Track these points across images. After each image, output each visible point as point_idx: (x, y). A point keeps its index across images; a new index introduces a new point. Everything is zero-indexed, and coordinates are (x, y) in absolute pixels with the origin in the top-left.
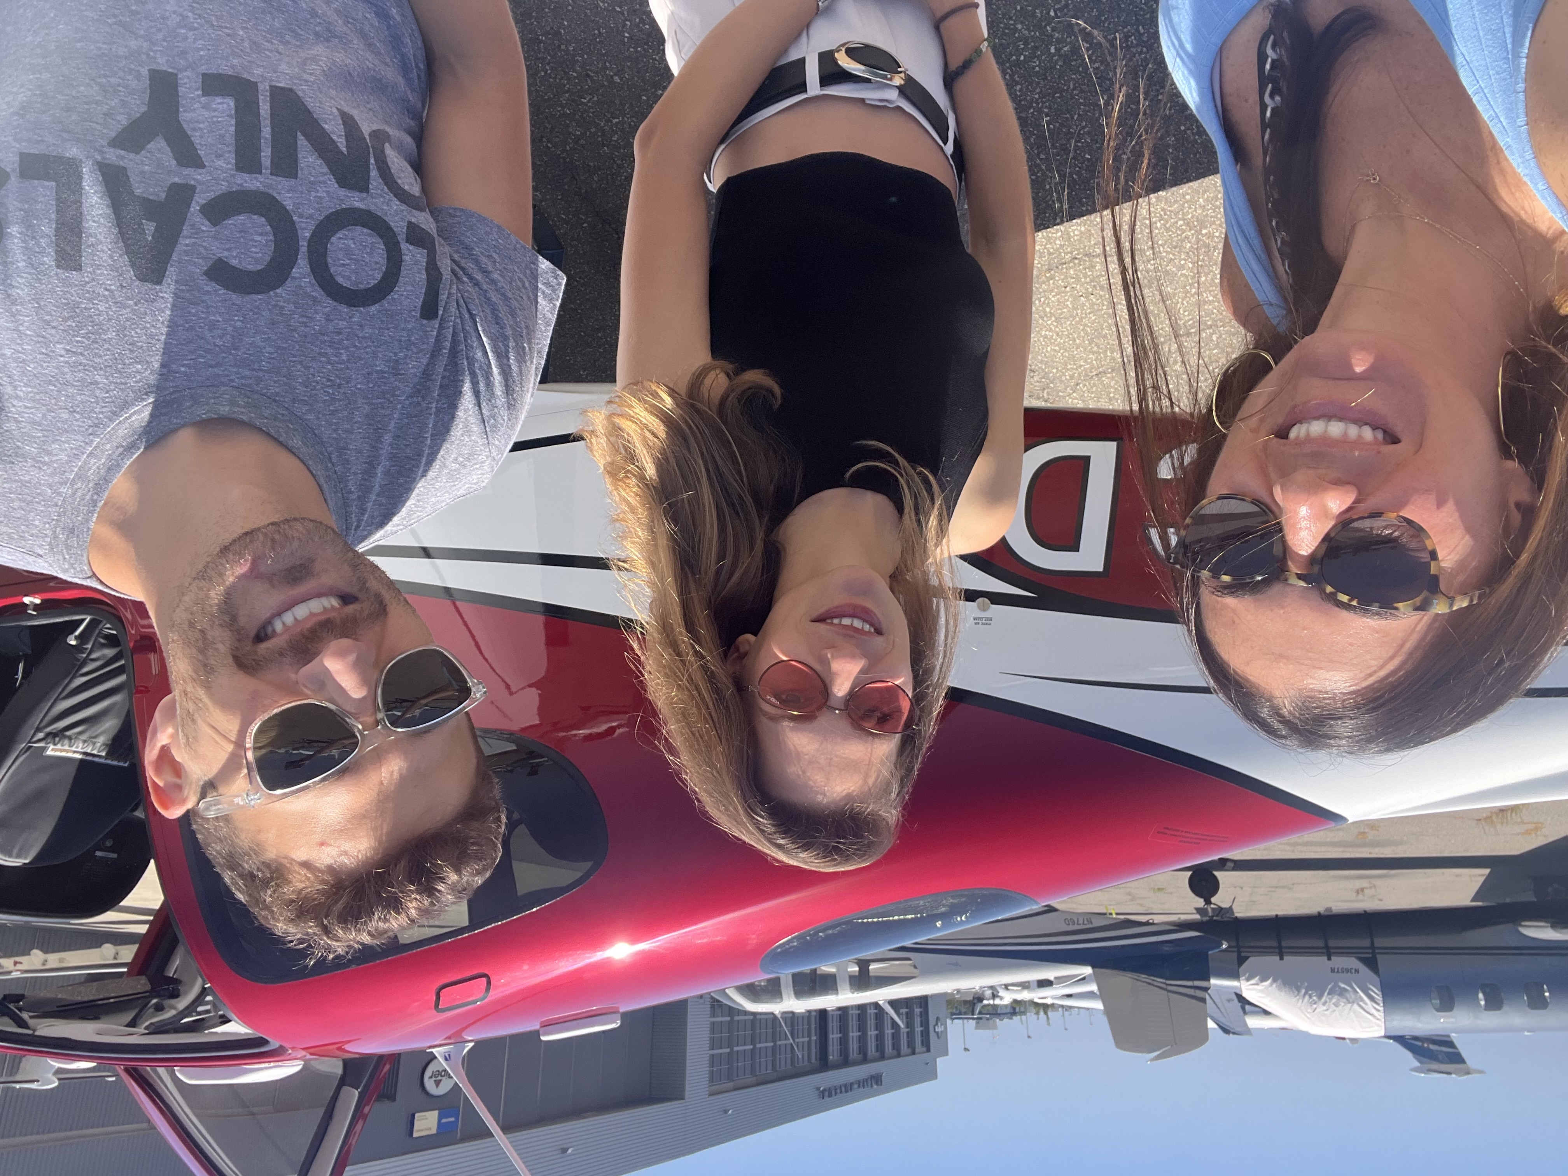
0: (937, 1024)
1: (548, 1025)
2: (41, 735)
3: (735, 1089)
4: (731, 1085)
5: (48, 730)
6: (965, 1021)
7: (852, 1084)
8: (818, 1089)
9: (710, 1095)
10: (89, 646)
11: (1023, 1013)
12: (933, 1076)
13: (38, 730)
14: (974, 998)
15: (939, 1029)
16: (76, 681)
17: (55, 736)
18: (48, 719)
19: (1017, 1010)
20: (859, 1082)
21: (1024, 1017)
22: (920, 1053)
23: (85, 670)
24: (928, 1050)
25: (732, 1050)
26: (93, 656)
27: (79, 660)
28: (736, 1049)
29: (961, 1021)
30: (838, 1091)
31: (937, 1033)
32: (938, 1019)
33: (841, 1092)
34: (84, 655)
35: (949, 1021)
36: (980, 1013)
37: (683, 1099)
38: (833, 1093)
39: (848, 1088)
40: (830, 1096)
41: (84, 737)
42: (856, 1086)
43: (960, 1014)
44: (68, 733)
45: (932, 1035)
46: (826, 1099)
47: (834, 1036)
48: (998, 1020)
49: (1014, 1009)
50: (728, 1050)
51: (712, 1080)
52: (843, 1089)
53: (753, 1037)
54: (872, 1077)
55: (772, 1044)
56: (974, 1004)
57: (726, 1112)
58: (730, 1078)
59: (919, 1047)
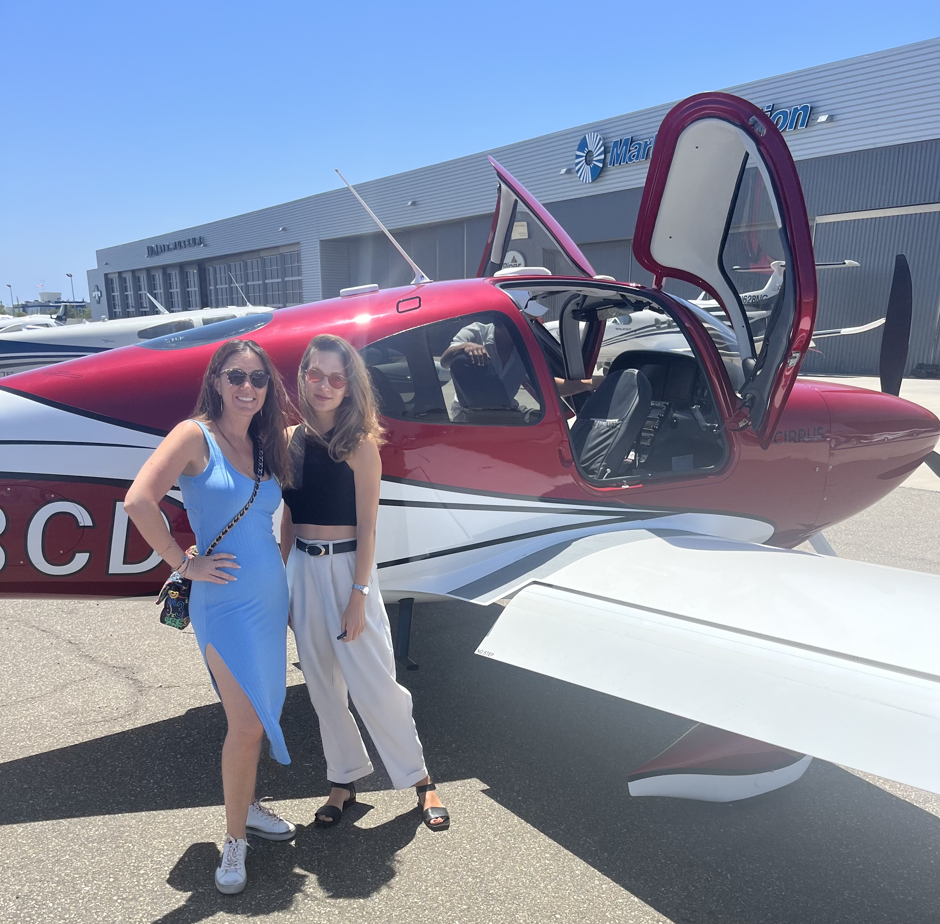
0: (99, 298)
1: (374, 291)
2: (618, 427)
3: (277, 247)
4: (282, 251)
5: (615, 429)
6: (71, 300)
7: (175, 248)
8: (205, 245)
9: (298, 243)
10: (601, 468)
11: (15, 307)
12: (100, 254)
13: (619, 429)
14: (66, 320)
15: (97, 294)
16: (606, 452)
17: (614, 426)
18: (616, 434)
19: (21, 309)
20: (169, 249)
21: (16, 303)
22: (115, 273)
23: (602, 457)
24: (106, 275)
25: (283, 279)
26: (600, 464)
27: (605, 461)
28: (280, 280)
29: (76, 300)
30: (187, 243)
31: (98, 290)
32: (99, 302)
33: (184, 242)
34: (603, 464)
35: (88, 300)
36: (60, 307)
37: (321, 241)
38: (191, 242)
39: (178, 245)
40: (194, 240)
41: (602, 428)
42: (171, 247)
43: (77, 306)
44: (608, 428)
45: (103, 288)
46: (197, 237)
47: (194, 289)
48: (40, 301)
49: (24, 311)
50: (286, 279)
51: (298, 255)
52: (183, 244)
53: (266, 290)
54: (157, 254)
55: (248, 283)
56: (65, 314)
57: (284, 229)
58: (283, 256)
59: (115, 277)
